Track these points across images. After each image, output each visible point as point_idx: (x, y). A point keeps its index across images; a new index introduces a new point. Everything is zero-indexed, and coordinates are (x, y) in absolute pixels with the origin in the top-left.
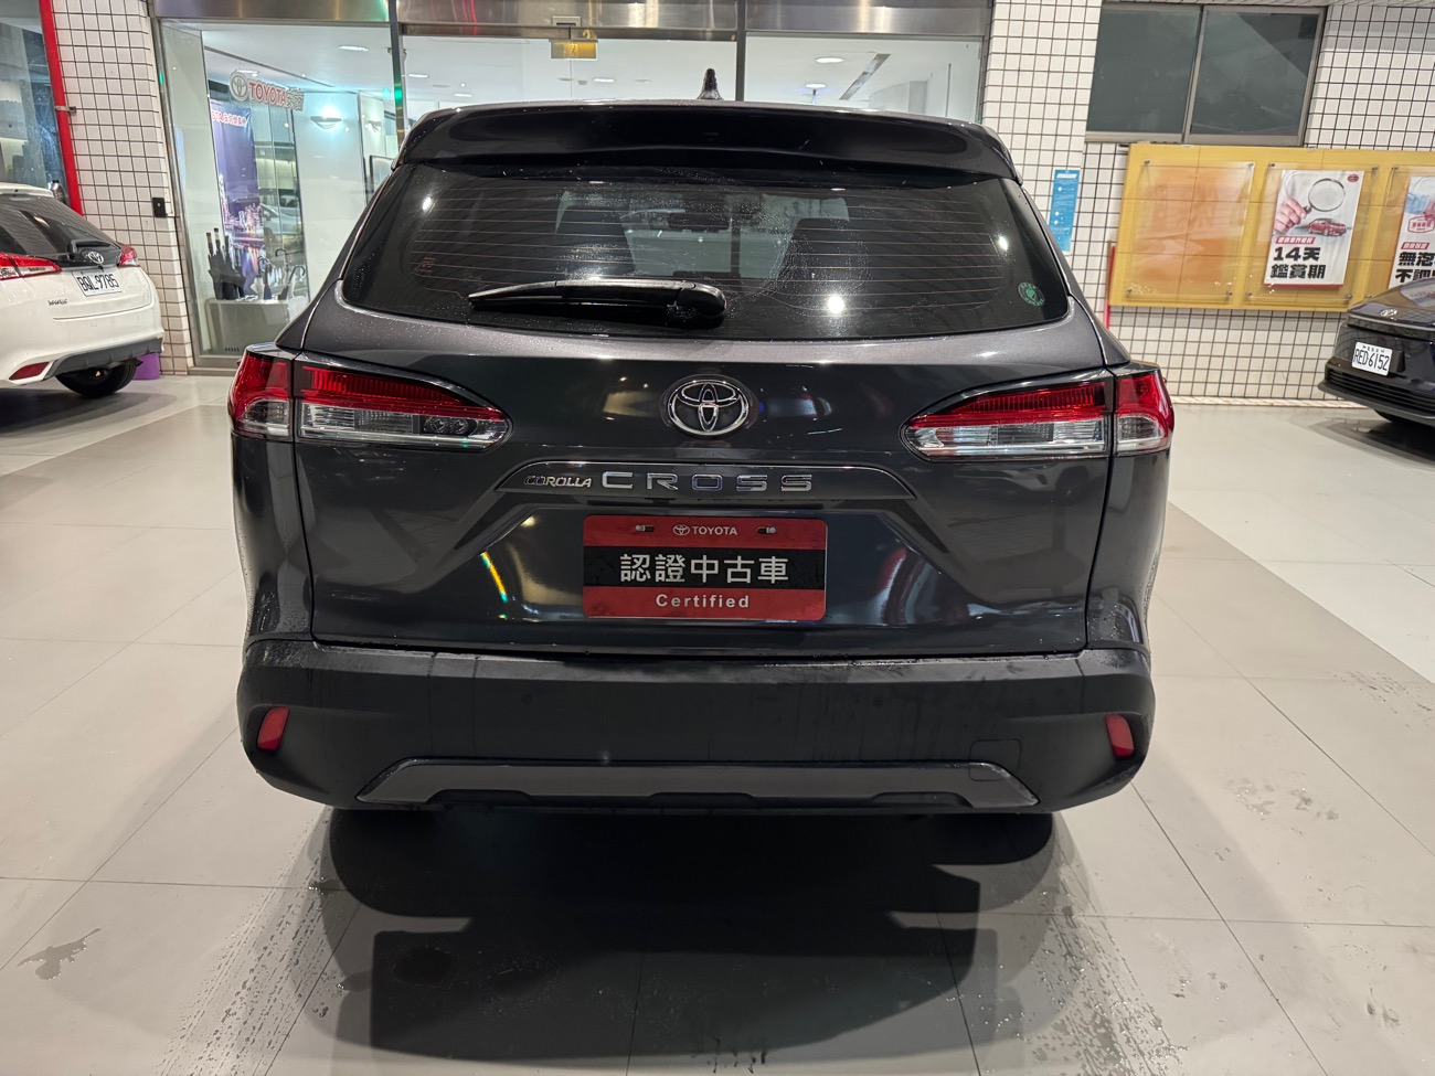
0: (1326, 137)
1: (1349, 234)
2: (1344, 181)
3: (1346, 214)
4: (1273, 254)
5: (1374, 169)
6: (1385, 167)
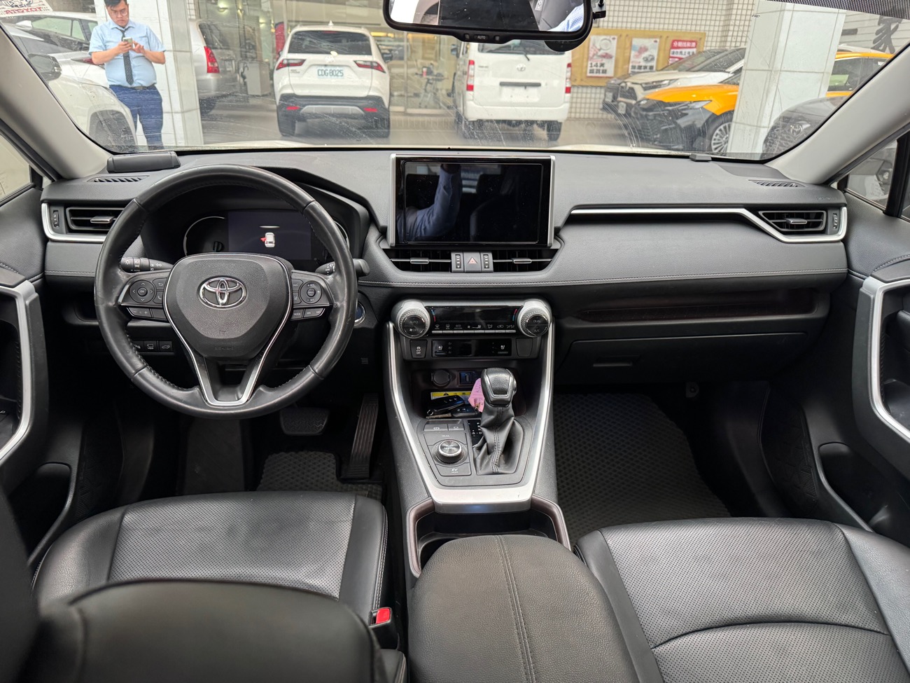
1: (614, 58)
2: (611, 39)
3: (613, 51)
4: (589, 65)
5: (621, 36)
6: (624, 35)
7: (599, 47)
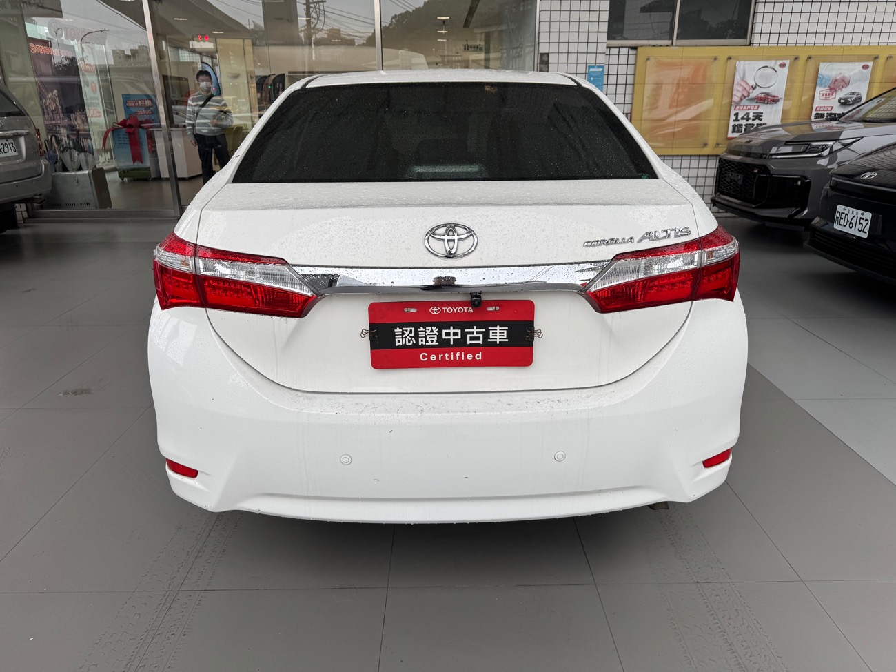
0: (765, 39)
3: (779, 89)
5: (796, 59)
6: (803, 57)
7: (752, 83)
